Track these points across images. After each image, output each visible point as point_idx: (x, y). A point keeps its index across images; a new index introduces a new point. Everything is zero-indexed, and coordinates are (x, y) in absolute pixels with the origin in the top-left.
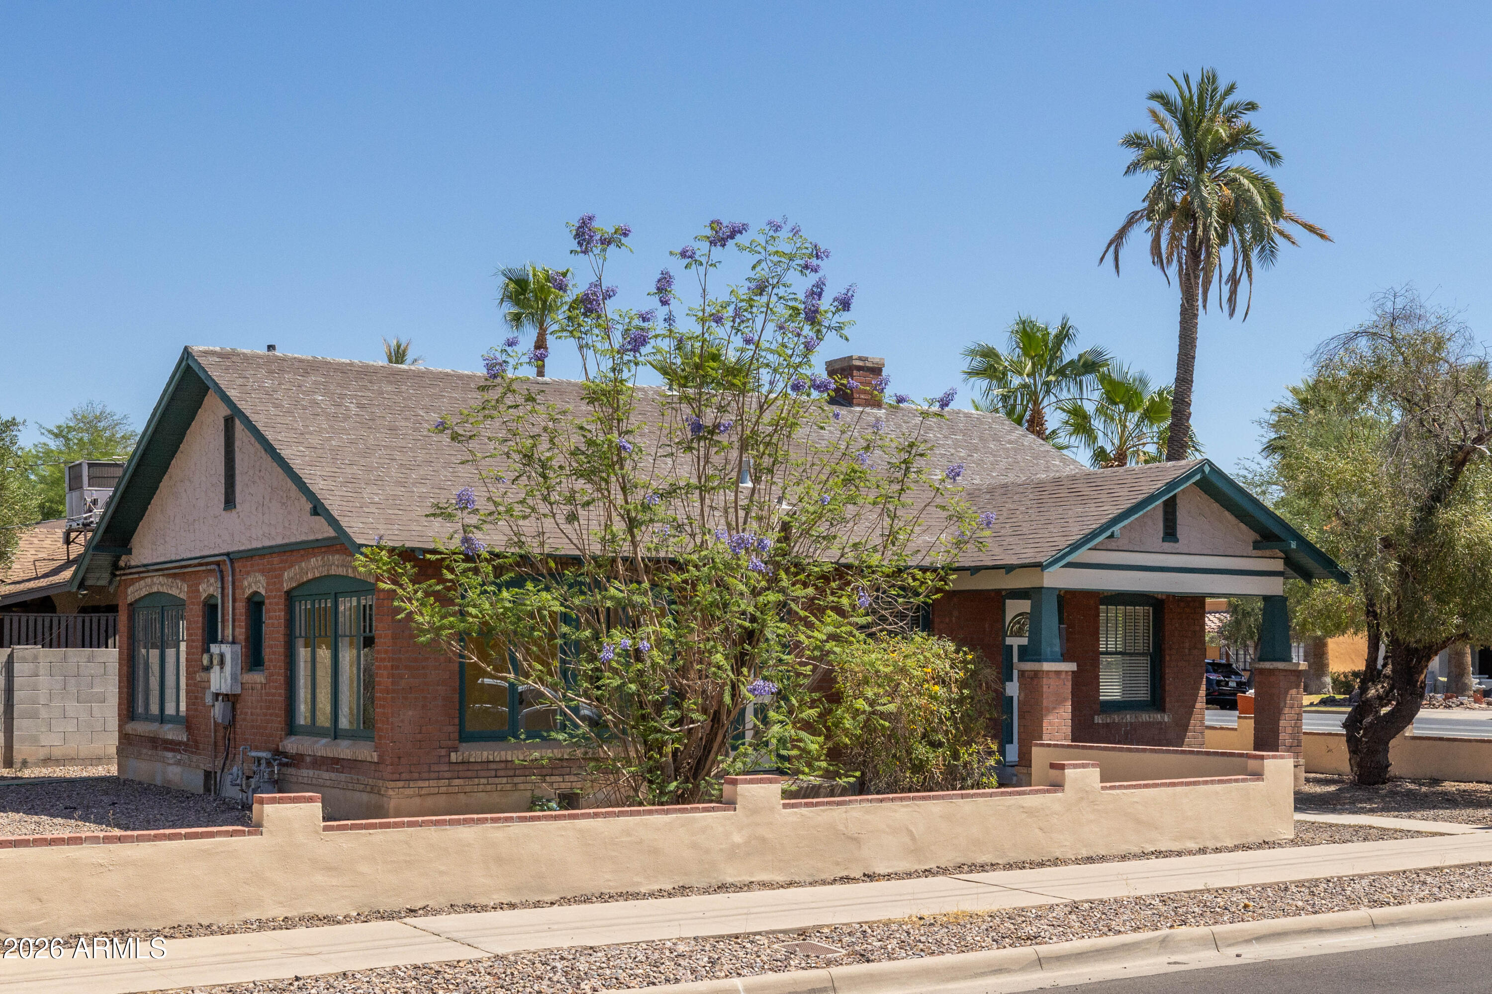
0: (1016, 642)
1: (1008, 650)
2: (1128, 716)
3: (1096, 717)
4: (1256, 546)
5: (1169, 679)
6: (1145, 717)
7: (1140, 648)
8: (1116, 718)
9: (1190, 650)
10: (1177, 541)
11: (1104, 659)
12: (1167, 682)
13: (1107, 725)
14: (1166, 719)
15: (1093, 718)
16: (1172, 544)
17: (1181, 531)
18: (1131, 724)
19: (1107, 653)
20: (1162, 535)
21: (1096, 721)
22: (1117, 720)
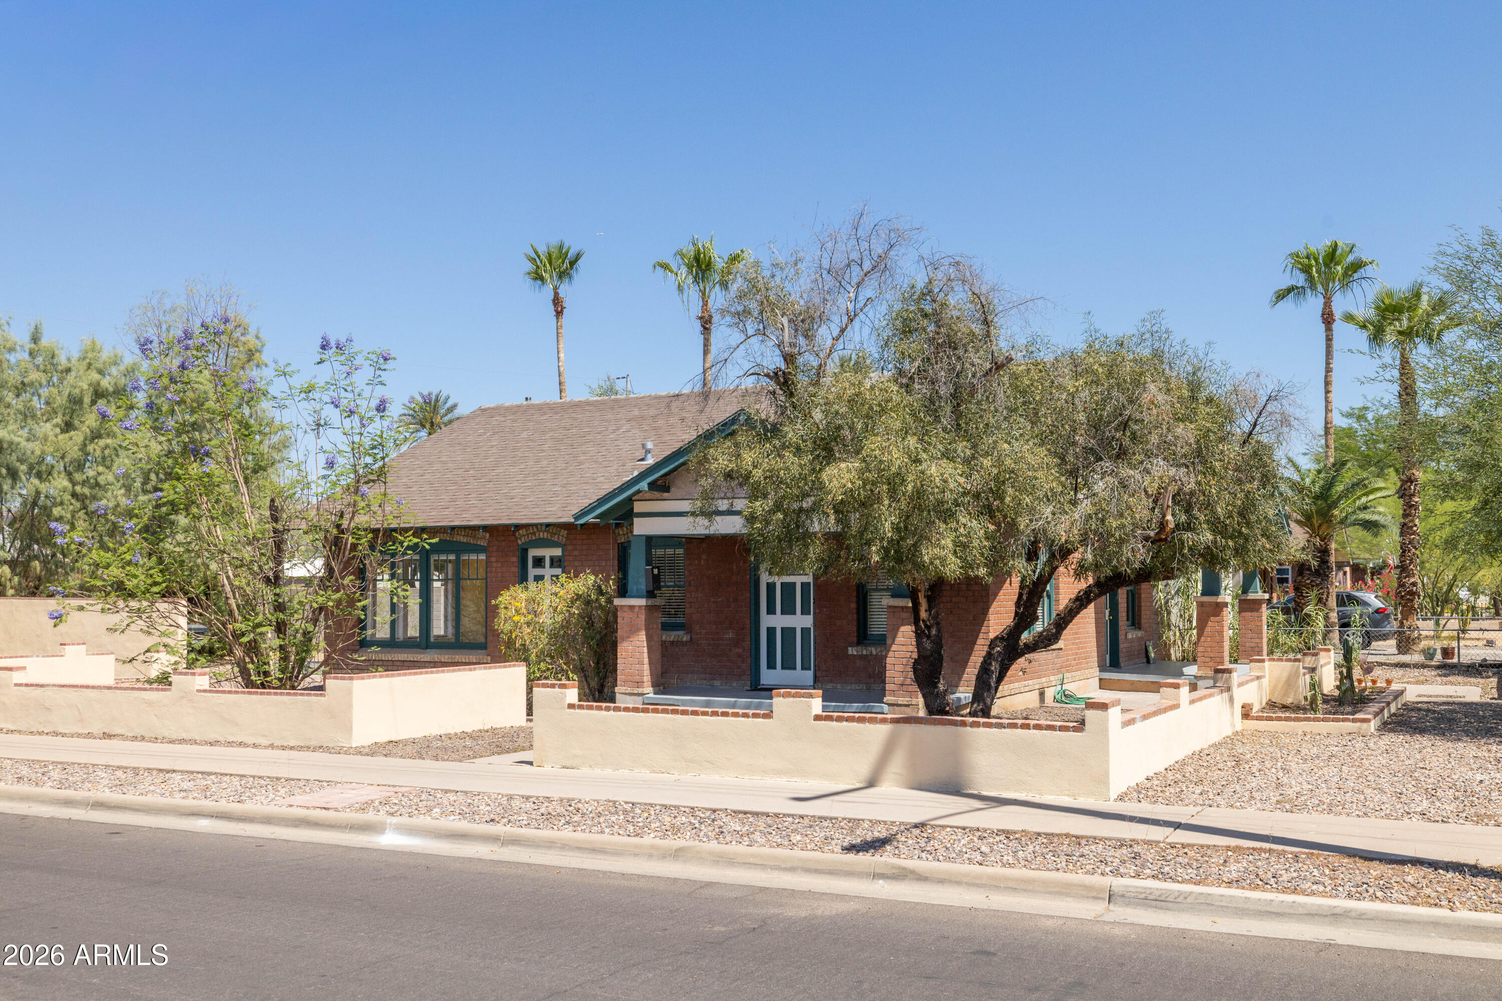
0: (778, 581)
1: (771, 587)
3: (850, 649)
8: (873, 651)
13: (862, 657)
15: (846, 651)
21: (850, 652)
22: (874, 653)
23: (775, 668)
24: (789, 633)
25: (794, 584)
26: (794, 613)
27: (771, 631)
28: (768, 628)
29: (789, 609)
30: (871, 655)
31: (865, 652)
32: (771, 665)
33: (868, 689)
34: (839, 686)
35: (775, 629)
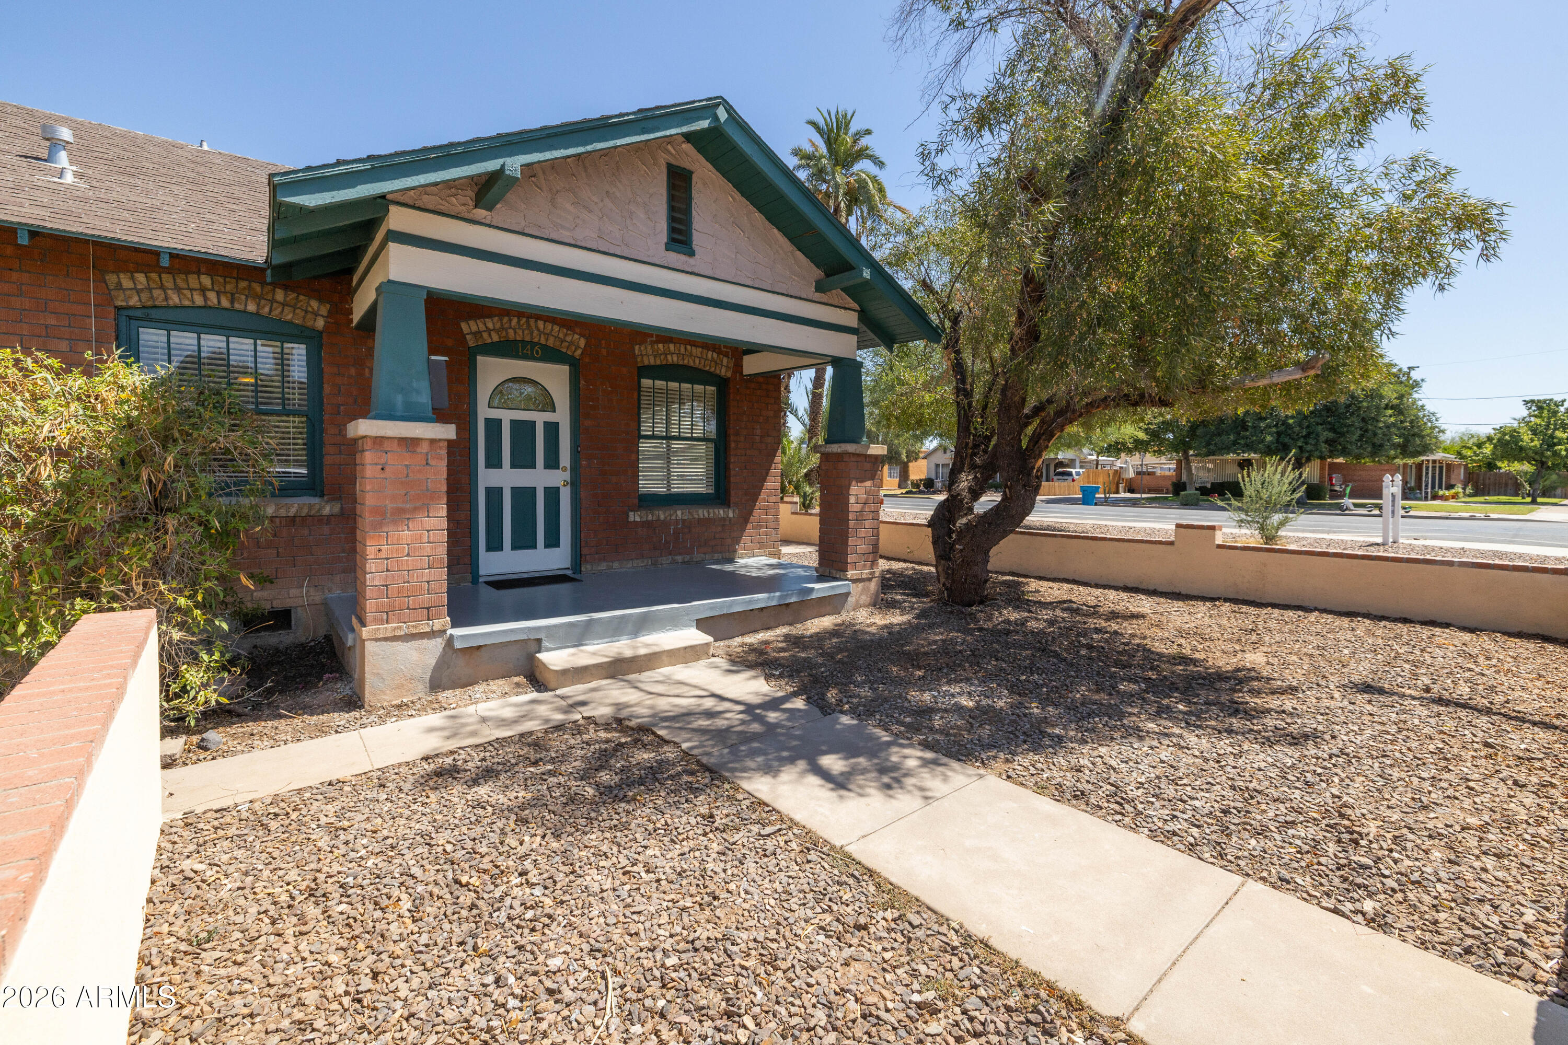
0: (506, 416)
1: (494, 426)
2: (679, 513)
3: (631, 514)
4: (820, 287)
5: (734, 469)
6: (702, 513)
7: (698, 433)
8: (661, 515)
9: (761, 437)
10: (691, 253)
11: (644, 445)
12: (733, 472)
13: (647, 524)
14: (731, 515)
15: (628, 516)
16: (683, 258)
17: (697, 239)
18: (684, 521)
19: (653, 437)
20: (663, 237)
21: (631, 518)
22: (662, 517)
23: (500, 548)
24: (524, 496)
25: (533, 424)
26: (533, 466)
27: (494, 494)
28: (489, 490)
29: (524, 460)
30: (659, 520)
31: (650, 518)
32: (495, 545)
33: (655, 564)
34: (616, 565)
35: (500, 490)
